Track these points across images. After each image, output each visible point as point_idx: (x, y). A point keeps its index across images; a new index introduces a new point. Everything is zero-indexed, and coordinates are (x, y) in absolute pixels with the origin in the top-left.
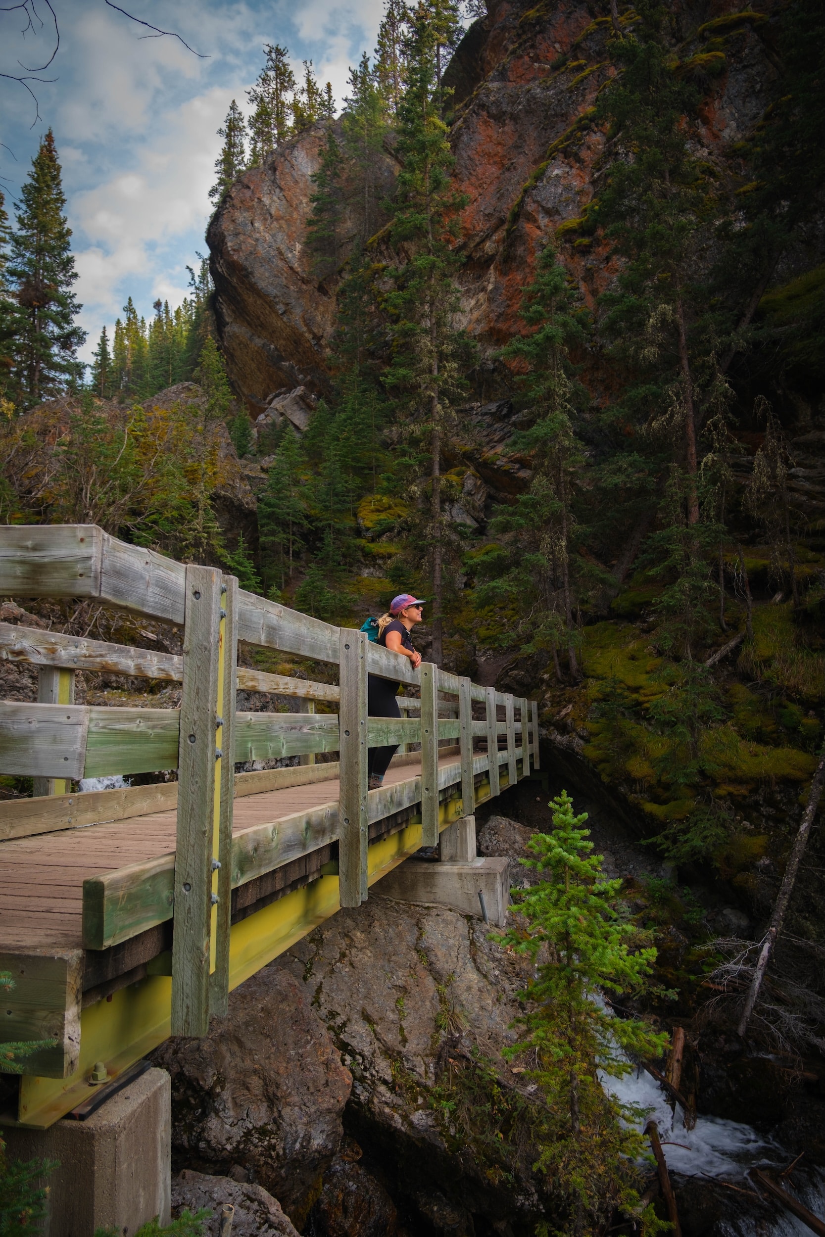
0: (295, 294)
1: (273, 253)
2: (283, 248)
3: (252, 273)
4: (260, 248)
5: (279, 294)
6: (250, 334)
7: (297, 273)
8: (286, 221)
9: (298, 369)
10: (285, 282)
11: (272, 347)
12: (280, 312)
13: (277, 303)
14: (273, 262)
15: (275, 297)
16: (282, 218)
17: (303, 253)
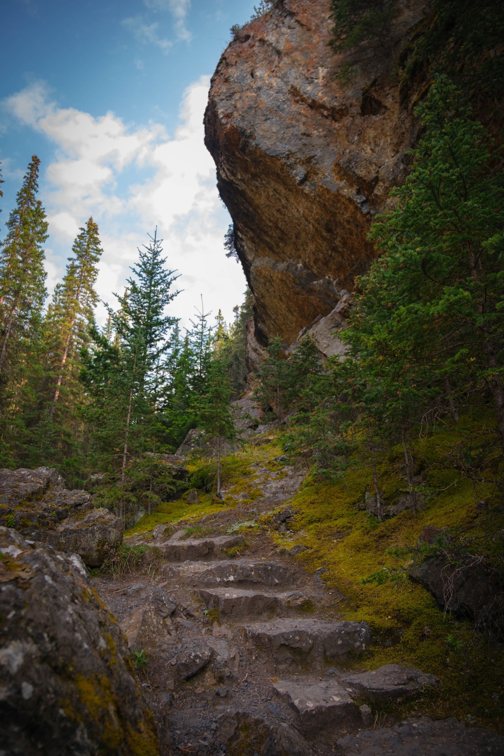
0: (321, 141)
1: (281, 97)
2: (298, 83)
3: (251, 136)
4: (264, 98)
5: (294, 149)
6: (273, 261)
7: (323, 106)
8: (302, 50)
9: (338, 284)
10: (302, 129)
11: (300, 265)
12: (298, 178)
13: (291, 167)
14: (283, 110)
15: (288, 157)
16: (296, 49)
17: (331, 76)
